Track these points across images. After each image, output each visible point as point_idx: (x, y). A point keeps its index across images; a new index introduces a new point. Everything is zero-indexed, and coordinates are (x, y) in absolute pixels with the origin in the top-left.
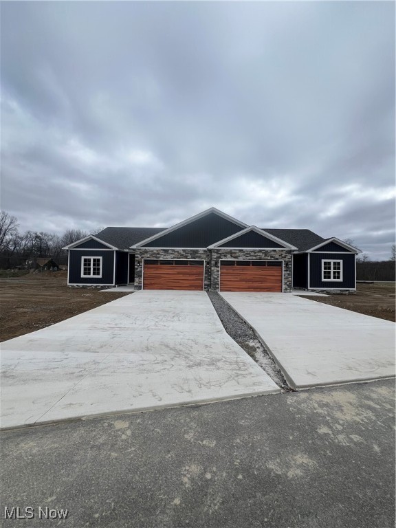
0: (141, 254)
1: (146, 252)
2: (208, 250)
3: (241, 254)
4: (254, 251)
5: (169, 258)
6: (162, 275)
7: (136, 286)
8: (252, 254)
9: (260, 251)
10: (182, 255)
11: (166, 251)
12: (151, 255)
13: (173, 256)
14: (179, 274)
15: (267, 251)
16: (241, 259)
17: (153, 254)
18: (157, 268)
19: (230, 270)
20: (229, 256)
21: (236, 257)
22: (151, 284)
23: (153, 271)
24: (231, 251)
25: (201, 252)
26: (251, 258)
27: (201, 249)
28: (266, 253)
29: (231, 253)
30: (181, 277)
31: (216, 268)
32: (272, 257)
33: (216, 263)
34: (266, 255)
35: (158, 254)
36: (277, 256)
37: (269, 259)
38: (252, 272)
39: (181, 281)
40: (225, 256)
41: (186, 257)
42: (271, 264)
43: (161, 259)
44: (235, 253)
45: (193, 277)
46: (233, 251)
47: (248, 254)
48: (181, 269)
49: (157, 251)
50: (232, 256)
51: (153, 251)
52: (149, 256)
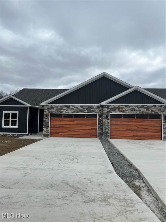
0: (49, 109)
1: (52, 107)
2: (101, 106)
3: (127, 109)
4: (138, 107)
5: (70, 112)
7: (44, 135)
8: (136, 109)
9: (143, 106)
10: (80, 110)
11: (68, 107)
12: (56, 110)
13: (73, 111)
14: (78, 124)
15: (148, 107)
16: (127, 113)
17: (58, 109)
18: (61, 120)
19: (118, 122)
20: (117, 110)
21: (124, 111)
22: (56, 133)
23: (58, 122)
24: (119, 106)
25: (95, 108)
26: (135, 112)
27: (95, 105)
28: (148, 108)
29: (119, 108)
30: (79, 127)
31: (107, 120)
32: (152, 111)
33: (107, 116)
34: (147, 110)
35: (62, 109)
36: (157, 111)
37: (150, 113)
38: (136, 123)
39: (79, 131)
40: (114, 110)
41: (83, 111)
42: (152, 117)
43: (64, 113)
45: (89, 127)
46: (121, 107)
47: (133, 109)
48: (79, 121)
49: (61, 107)
50: (119, 111)
51: (57, 107)
52: (54, 110)
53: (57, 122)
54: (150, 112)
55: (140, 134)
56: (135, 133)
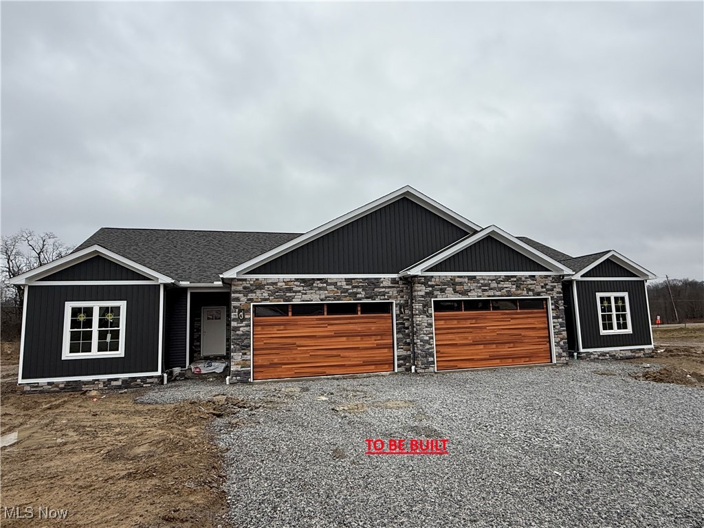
0: (247, 291)
1: (259, 286)
2: (403, 278)
3: (473, 285)
4: (497, 280)
5: (315, 298)
6: (299, 342)
7: (236, 374)
8: (494, 285)
9: (508, 278)
10: (346, 291)
11: (308, 283)
12: (272, 293)
13: (323, 294)
14: (338, 335)
15: (519, 279)
16: (473, 296)
17: (276, 291)
18: (286, 325)
19: (452, 321)
20: (449, 290)
21: (465, 293)
22: (272, 365)
23: (278, 331)
24: (453, 279)
25: (385, 284)
26: (491, 293)
27: (387, 277)
28: (519, 282)
29: (453, 283)
30: (342, 342)
31: (424, 319)
32: (529, 290)
34: (518, 287)
35: (290, 290)
36: (539, 289)
37: (525, 295)
38: (493, 323)
39: (343, 353)
40: (443, 291)
41: (354, 295)
42: (526, 305)
43: (296, 302)
44: (461, 284)
45: (372, 342)
46: (457, 280)
47: (485, 286)
48: (342, 323)
49: (286, 283)
50: (455, 291)
51: (275, 284)
52: (266, 295)
53: (275, 332)
54: (525, 293)
55: (505, 350)
56: (493, 349)
